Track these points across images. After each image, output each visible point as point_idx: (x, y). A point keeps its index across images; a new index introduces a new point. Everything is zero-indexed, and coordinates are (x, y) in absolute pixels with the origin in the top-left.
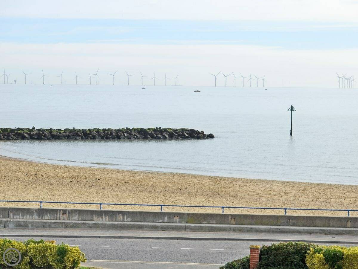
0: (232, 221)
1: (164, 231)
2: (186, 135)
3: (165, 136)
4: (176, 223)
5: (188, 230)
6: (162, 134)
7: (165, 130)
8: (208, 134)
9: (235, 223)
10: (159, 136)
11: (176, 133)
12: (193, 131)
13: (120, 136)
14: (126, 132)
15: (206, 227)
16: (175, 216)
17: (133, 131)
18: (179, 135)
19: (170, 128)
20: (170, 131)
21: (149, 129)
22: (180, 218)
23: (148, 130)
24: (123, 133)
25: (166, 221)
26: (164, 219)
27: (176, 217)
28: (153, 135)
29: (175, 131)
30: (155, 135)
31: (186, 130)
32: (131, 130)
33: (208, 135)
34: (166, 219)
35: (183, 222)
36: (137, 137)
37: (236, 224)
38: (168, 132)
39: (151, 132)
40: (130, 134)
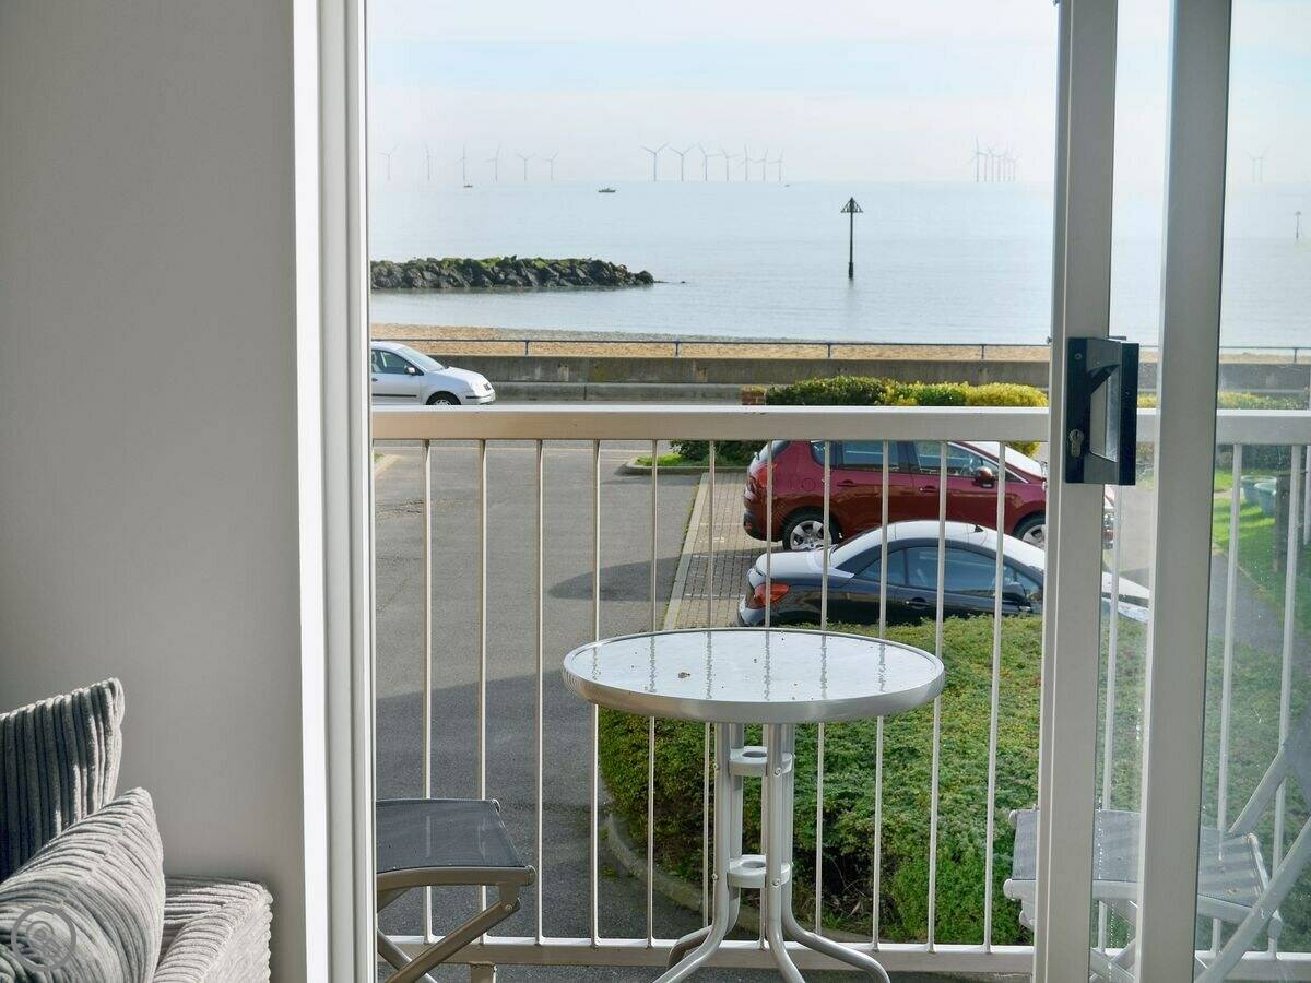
0: (700, 376)
1: (535, 399)
2: (582, 275)
3: (526, 278)
4: (563, 381)
5: (593, 397)
6: (519, 274)
7: (527, 262)
8: (638, 272)
9: (706, 380)
10: (512, 277)
11: (555, 269)
12: (598, 265)
13: (412, 279)
14: (428, 269)
15: (636, 389)
16: (559, 366)
17: (445, 266)
18: (562, 275)
19: (540, 259)
20: (539, 265)
21: (486, 261)
22: (571, 370)
23: (483, 264)
24: (421, 270)
25: (537, 378)
26: (533, 372)
27: (563, 368)
28: (497, 275)
29: (554, 264)
30: (502, 276)
31: (582, 263)
32: (440, 264)
33: (636, 276)
34: (538, 373)
35: (580, 380)
36: (456, 280)
37: (709, 382)
38: (535, 267)
39: (492, 269)
40: (439, 274)
